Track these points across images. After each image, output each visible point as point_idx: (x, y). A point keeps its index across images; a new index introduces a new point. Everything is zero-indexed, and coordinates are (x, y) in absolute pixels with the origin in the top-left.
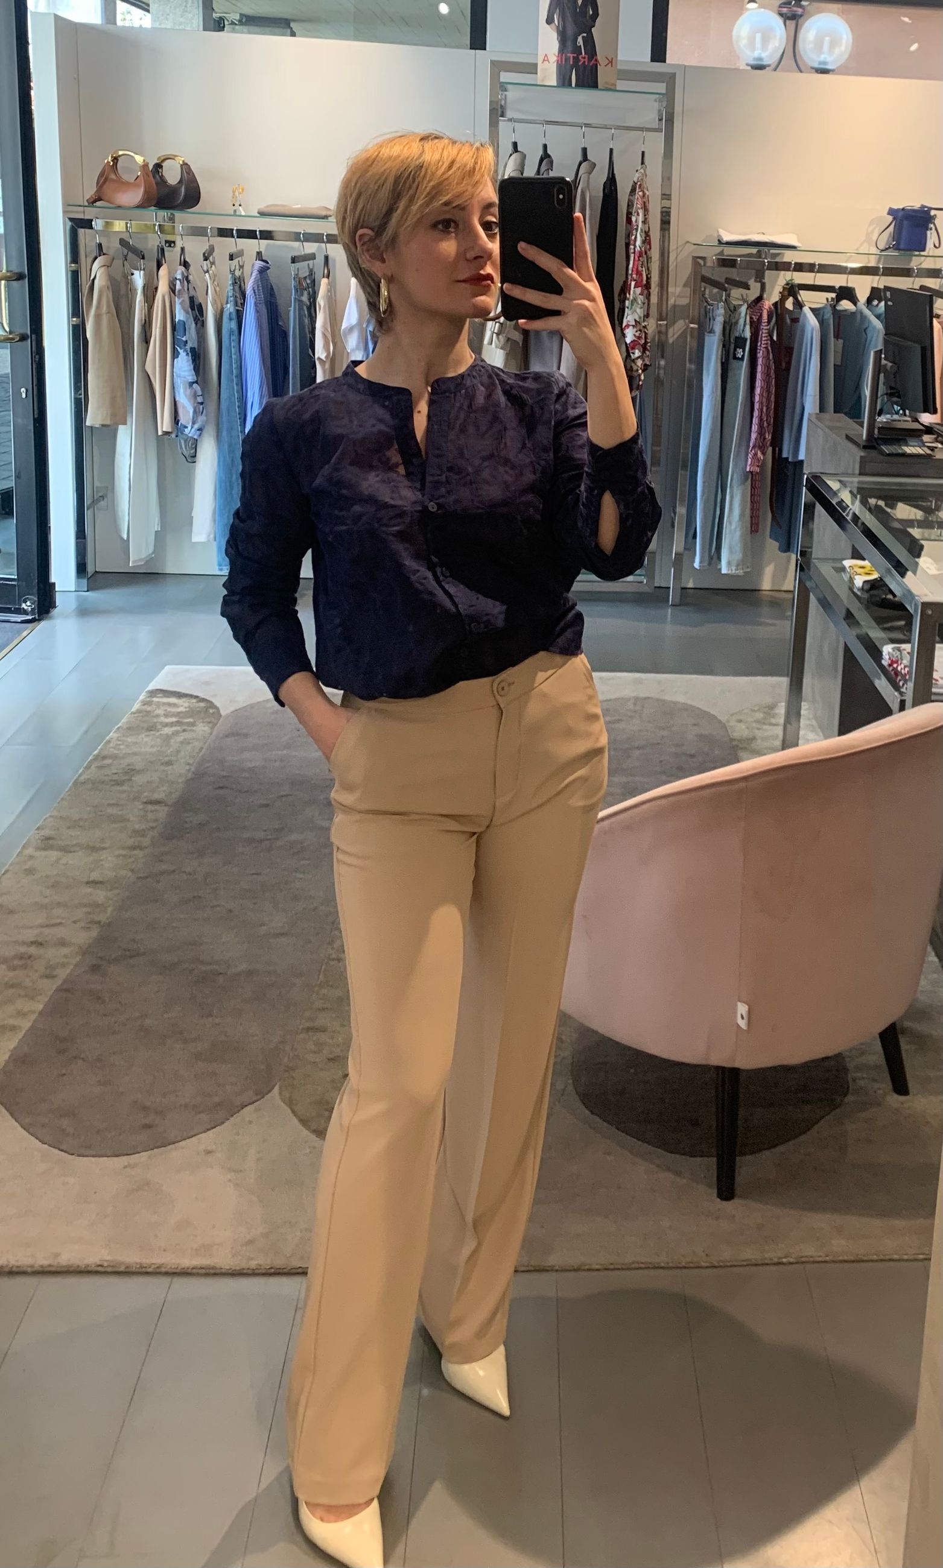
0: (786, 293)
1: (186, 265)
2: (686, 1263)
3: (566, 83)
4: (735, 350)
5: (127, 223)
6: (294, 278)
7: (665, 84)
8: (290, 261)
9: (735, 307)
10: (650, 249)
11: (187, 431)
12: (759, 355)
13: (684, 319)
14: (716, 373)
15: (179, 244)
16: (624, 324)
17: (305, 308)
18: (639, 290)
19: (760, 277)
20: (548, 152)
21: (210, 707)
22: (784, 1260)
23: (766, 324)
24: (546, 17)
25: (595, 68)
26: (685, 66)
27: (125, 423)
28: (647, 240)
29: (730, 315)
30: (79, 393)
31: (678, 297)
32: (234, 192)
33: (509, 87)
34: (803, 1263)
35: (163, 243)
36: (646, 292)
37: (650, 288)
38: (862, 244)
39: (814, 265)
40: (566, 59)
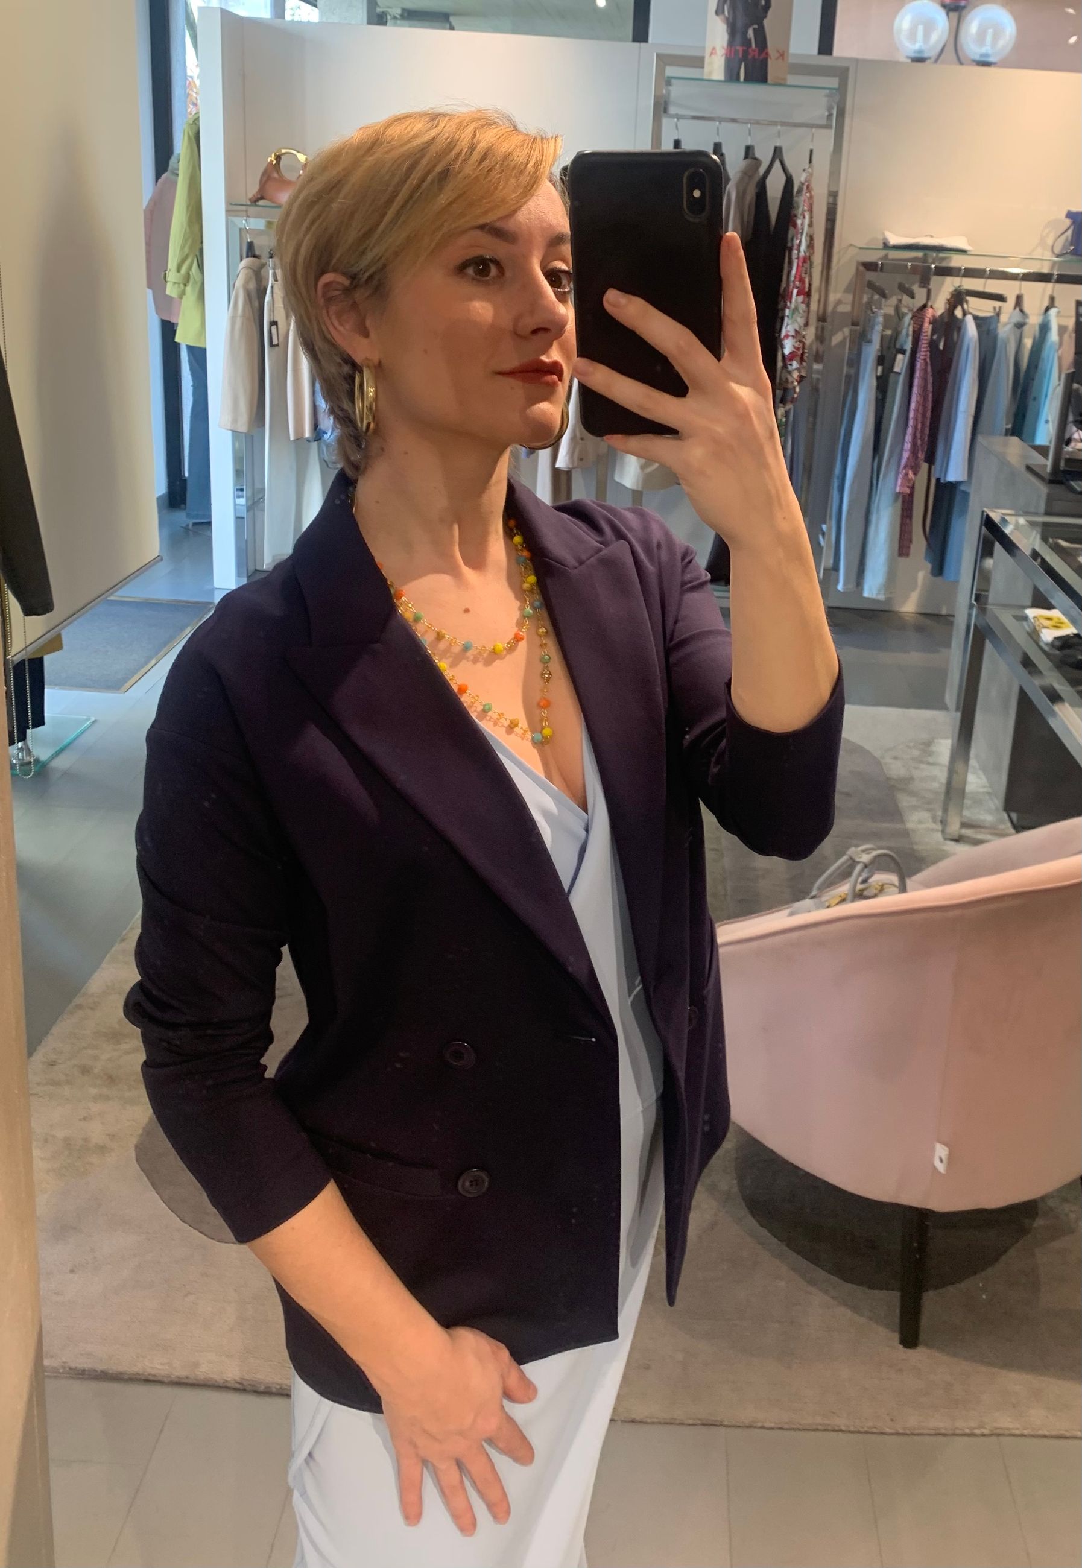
0: (955, 300)
2: (869, 1427)
3: (734, 77)
7: (836, 80)
10: (813, 253)
12: (916, 368)
16: (783, 334)
19: (925, 284)
22: (977, 1431)
23: (928, 332)
24: (715, 7)
25: (764, 63)
28: (811, 246)
31: (839, 303)
33: (673, 81)
34: (999, 1435)
37: (811, 295)
38: (1036, 249)
39: (984, 271)
40: (735, 52)
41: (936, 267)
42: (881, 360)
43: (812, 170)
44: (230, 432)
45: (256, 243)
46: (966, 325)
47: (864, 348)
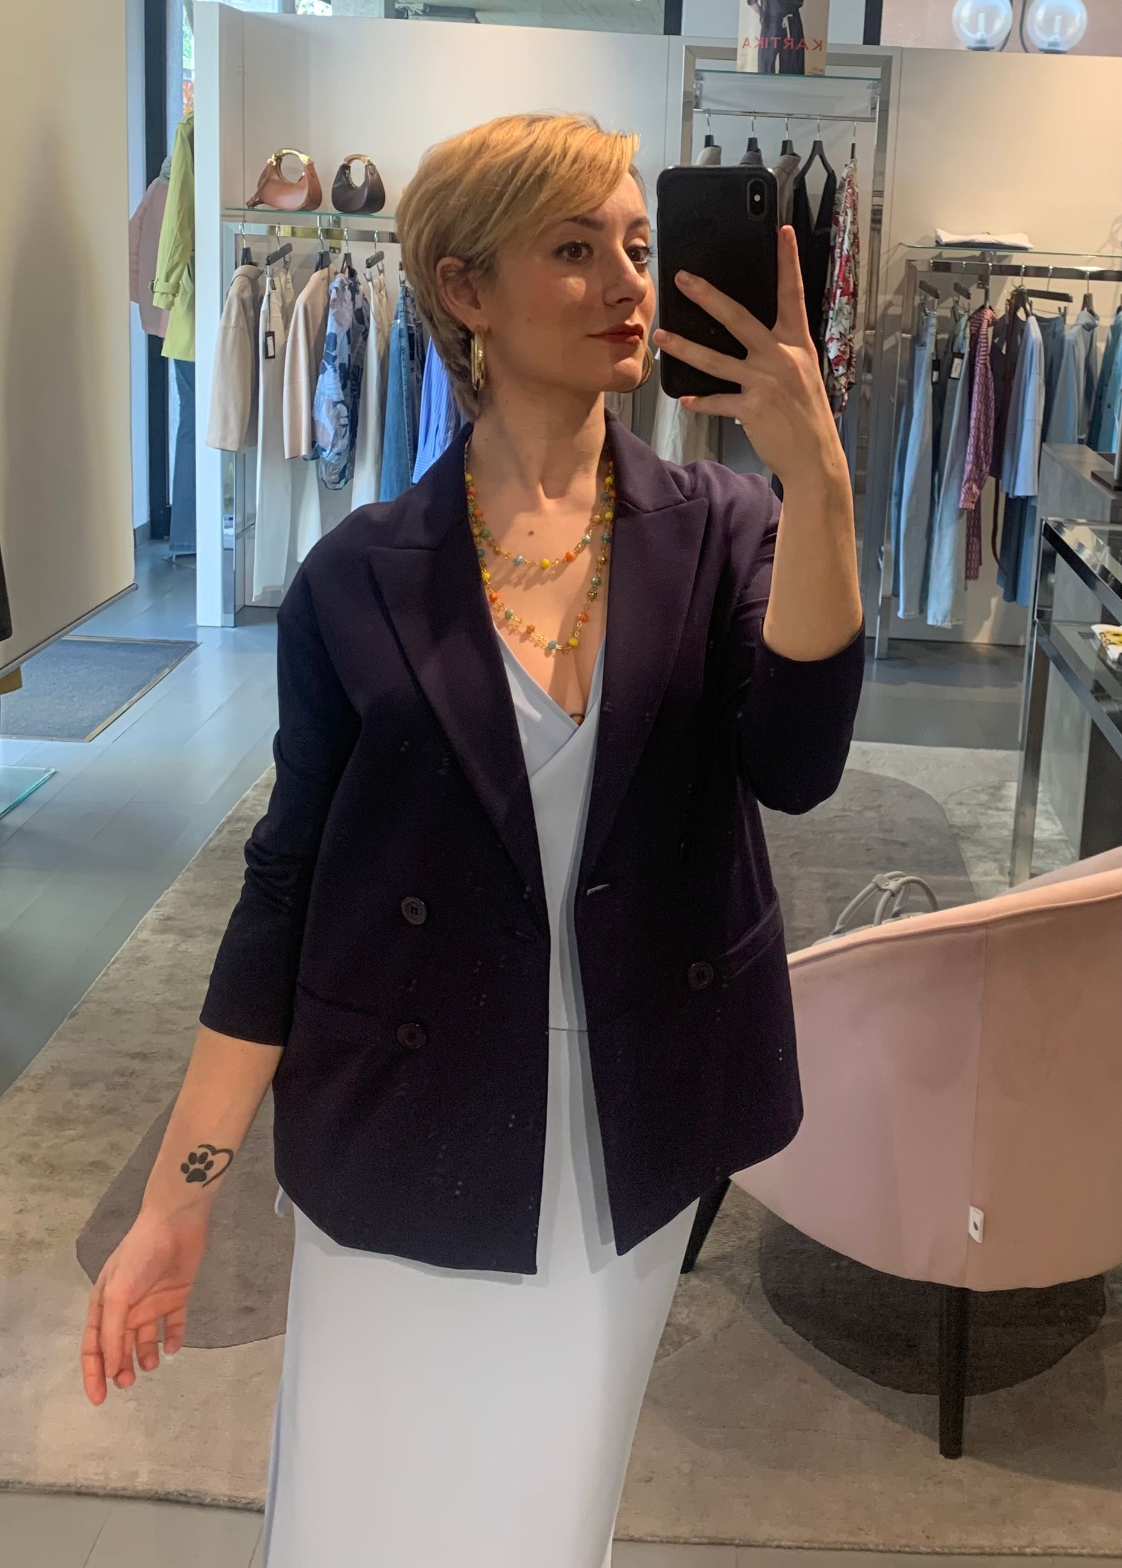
0: (1014, 301)
1: (351, 272)
2: (901, 1546)
3: (769, 69)
7: (879, 70)
10: (858, 252)
12: (980, 373)
13: (896, 331)
15: (344, 251)
16: (827, 337)
19: (983, 283)
25: (801, 54)
26: (903, 49)
28: (855, 244)
31: (888, 305)
33: (704, 75)
35: (326, 249)
36: (852, 301)
37: (857, 296)
38: (1104, 246)
39: (1046, 269)
40: (769, 43)
41: (992, 266)
42: (936, 365)
43: (855, 165)
44: (219, 451)
45: (254, 250)
46: (1029, 328)
47: (917, 352)
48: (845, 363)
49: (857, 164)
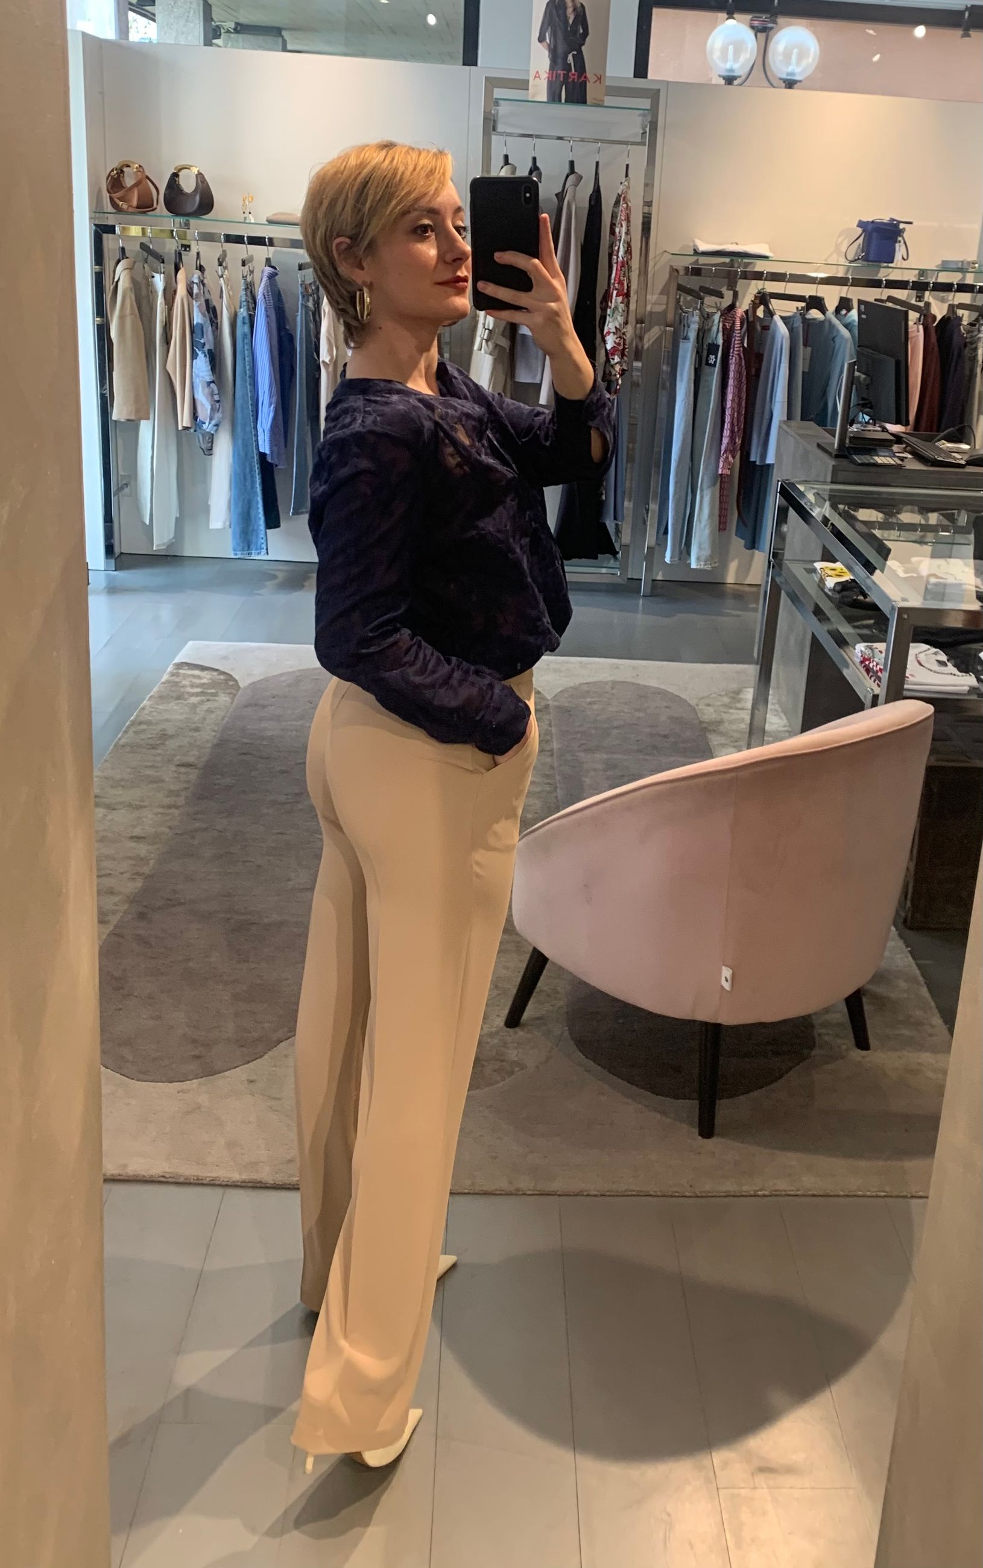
0: (757, 301)
1: (201, 268)
2: (672, 1192)
3: (556, 98)
4: (708, 356)
5: (143, 229)
6: (301, 285)
7: (649, 101)
8: (297, 268)
9: (708, 314)
10: (631, 258)
11: (205, 426)
12: (730, 362)
13: (659, 325)
14: (689, 379)
15: (194, 249)
16: (606, 331)
17: (311, 313)
18: (620, 299)
19: (732, 286)
20: (538, 164)
21: (229, 680)
22: (760, 1193)
23: (739, 331)
24: (538, 35)
25: (583, 86)
26: (668, 83)
27: (148, 419)
28: (628, 251)
29: (703, 322)
30: (104, 388)
31: (655, 304)
32: (244, 200)
33: (501, 102)
34: (776, 1196)
35: (180, 248)
36: (626, 300)
37: (630, 296)
38: (831, 255)
39: (784, 275)
40: (556, 76)
41: (741, 272)
46: (773, 325)
47: (681, 343)
48: (620, 353)
49: (630, 182)
